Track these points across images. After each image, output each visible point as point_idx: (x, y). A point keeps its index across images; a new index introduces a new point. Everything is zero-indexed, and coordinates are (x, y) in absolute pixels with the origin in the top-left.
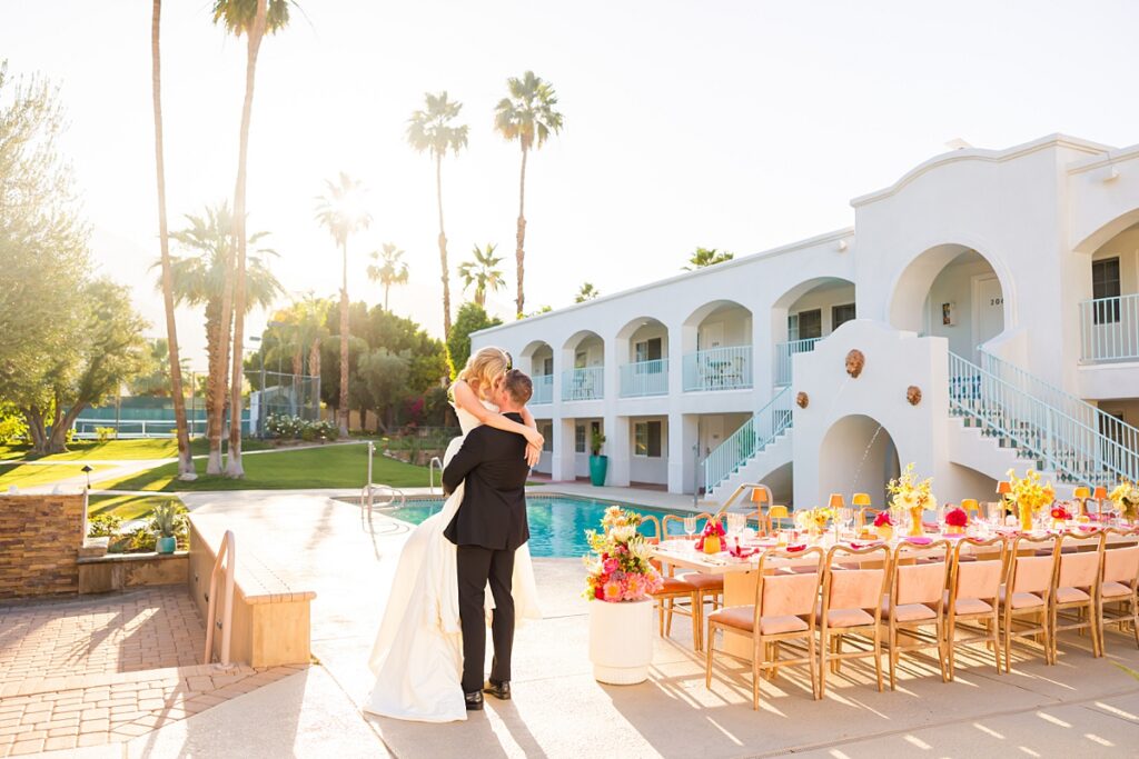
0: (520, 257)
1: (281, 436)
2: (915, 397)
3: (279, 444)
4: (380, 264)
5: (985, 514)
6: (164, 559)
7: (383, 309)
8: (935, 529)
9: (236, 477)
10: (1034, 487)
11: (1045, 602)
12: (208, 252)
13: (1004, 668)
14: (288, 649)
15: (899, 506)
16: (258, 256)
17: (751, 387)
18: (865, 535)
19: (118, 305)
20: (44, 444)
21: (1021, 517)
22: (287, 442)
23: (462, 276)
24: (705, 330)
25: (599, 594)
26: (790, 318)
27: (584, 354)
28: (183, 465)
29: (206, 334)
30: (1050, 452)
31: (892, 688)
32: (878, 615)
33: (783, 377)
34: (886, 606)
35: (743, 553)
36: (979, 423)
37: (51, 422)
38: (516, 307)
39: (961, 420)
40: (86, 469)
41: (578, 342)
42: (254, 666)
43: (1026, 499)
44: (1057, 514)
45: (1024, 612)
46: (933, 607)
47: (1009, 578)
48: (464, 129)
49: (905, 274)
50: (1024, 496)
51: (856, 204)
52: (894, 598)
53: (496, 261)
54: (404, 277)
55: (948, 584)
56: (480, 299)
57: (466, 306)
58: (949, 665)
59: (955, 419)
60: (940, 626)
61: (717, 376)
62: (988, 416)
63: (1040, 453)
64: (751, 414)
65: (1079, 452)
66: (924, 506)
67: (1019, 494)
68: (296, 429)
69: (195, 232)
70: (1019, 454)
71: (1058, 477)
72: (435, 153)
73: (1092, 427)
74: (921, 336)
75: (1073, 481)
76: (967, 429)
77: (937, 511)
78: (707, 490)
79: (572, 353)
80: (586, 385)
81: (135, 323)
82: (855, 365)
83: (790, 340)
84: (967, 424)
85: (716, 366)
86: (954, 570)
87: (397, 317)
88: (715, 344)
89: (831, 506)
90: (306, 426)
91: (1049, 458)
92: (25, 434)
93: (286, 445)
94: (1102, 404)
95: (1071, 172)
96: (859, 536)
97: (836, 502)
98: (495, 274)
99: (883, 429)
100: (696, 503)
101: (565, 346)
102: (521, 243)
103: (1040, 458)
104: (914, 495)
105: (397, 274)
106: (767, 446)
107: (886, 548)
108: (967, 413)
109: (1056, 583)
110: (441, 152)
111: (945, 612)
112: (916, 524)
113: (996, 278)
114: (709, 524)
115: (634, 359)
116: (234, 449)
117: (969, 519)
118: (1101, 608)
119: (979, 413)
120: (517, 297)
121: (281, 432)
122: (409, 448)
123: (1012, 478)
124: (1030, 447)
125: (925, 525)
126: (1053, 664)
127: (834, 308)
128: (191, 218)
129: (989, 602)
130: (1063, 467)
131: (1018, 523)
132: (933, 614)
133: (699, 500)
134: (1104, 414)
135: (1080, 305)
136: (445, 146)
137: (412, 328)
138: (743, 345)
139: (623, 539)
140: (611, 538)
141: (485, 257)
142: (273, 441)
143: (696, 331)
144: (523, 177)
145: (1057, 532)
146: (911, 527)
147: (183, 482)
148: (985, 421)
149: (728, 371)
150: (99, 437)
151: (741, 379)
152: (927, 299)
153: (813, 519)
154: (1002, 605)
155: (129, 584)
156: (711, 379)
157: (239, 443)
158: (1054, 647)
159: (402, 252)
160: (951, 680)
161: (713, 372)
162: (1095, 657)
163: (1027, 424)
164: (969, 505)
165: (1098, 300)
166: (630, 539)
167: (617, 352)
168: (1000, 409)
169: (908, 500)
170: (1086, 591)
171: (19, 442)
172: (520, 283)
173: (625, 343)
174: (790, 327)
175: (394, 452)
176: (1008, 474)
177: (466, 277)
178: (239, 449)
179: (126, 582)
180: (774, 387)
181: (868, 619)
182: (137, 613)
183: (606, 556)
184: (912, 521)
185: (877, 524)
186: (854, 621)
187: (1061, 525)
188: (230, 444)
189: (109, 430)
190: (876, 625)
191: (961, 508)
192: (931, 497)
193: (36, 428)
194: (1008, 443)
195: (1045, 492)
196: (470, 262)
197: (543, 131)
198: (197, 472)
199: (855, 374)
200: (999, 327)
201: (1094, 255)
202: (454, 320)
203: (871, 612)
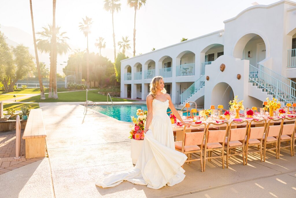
0: (134, 40)
1: (71, 88)
2: (239, 77)
3: (71, 90)
4: (98, 42)
5: (259, 111)
6: (24, 122)
7: (99, 54)
8: (243, 116)
9: (56, 99)
10: (275, 103)
11: (277, 140)
12: (50, 38)
13: (263, 160)
14: (38, 152)
15: (233, 109)
16: (63, 39)
17: (194, 75)
18: (221, 118)
19: (25, 52)
20: (8, 89)
21: (270, 112)
22: (73, 89)
23: (119, 45)
24: (183, 59)
25: (133, 137)
26: (206, 56)
27: (151, 66)
28: (42, 95)
29: (50, 60)
30: (277, 93)
31: (227, 167)
32: (223, 144)
33: (203, 72)
34: (226, 142)
35: (181, 124)
36: (257, 85)
37: (10, 84)
38: (133, 54)
39: (252, 84)
40: (15, 96)
41: (149, 63)
42: (26, 158)
43: (272, 107)
44: (281, 111)
45: (270, 143)
46: (241, 141)
47: (266, 131)
48: (120, 5)
49: (238, 42)
50: (271, 106)
51: (225, 22)
52: (229, 139)
53: (128, 41)
54: (104, 46)
55: (247, 134)
56: (124, 51)
57: (120, 53)
58: (246, 159)
59: (250, 83)
60: (243, 148)
61: (185, 72)
62: (260, 83)
63: (274, 93)
64: (194, 82)
65: (285, 93)
66: (240, 109)
67: (269, 105)
68: (75, 86)
69: (46, 32)
70: (268, 94)
71: (279, 100)
72: (111, 11)
73: (289, 86)
74: (241, 60)
75: (283, 101)
76: (254, 86)
77: (244, 110)
78: (181, 103)
79: (147, 66)
80: (150, 74)
81: (30, 57)
82: (223, 68)
83: (205, 62)
84: (254, 85)
85: (185, 69)
86: (249, 130)
87: (102, 57)
88: (185, 63)
89: (211, 109)
90: (78, 85)
91: (277, 95)
92: (3, 87)
93: (72, 90)
94: (292, 79)
95: (288, 11)
96: (219, 118)
97: (213, 108)
98: (128, 45)
99: (230, 86)
100: (178, 106)
101: (145, 64)
102: (134, 36)
103: (274, 95)
104: (237, 105)
105: (103, 45)
106: (198, 91)
107: (227, 123)
108: (254, 82)
109: (281, 134)
110: (113, 11)
111: (245, 143)
112: (237, 115)
113: (264, 44)
114: (171, 115)
115: (164, 67)
116: (55, 91)
117: (254, 113)
118: (294, 141)
119: (257, 82)
120: (133, 51)
121: (71, 87)
122: (104, 91)
123: (268, 101)
124: (271, 91)
125: (240, 115)
126: (278, 158)
127: (218, 53)
128: (44, 28)
129: (259, 140)
130: (281, 97)
131: (269, 114)
132: (241, 144)
133: (179, 106)
134: (293, 82)
135: (288, 51)
136: (115, 8)
137: (107, 60)
138: (193, 63)
139: (142, 119)
140: (138, 119)
141: (125, 40)
142: (69, 89)
143: (180, 60)
144: (135, 18)
145: (281, 117)
146: (236, 115)
147: (42, 100)
148: (259, 84)
149: (188, 71)
150: (23, 88)
151: (192, 73)
152: (244, 50)
153: (205, 113)
154: (264, 141)
155: (14, 128)
156: (183, 73)
157: (56, 90)
158: (279, 153)
159: (104, 39)
160: (246, 164)
161: (184, 71)
162: (291, 156)
163: (271, 85)
164: (254, 109)
165: (293, 49)
166: (144, 119)
167: (159, 65)
168: (263, 81)
169: (235, 107)
170: (290, 136)
171: (2, 89)
172: (134, 47)
173: (161, 63)
174: (206, 58)
175: (101, 92)
176: (266, 99)
177: (120, 46)
178: (57, 91)
179: (13, 128)
180: (200, 75)
181: (220, 146)
182: (12, 137)
183: (136, 125)
184: (236, 113)
185: (225, 114)
186: (215, 146)
187: (282, 115)
188: (54, 90)
189: (25, 86)
190: (223, 147)
191: (252, 109)
192: (243, 106)
193: (5, 86)
194: (265, 90)
195: (278, 105)
196: (121, 41)
197: (140, 4)
198: (45, 97)
199: (222, 71)
200: (264, 57)
201: (293, 36)
202: (117, 57)
203: (221, 143)
